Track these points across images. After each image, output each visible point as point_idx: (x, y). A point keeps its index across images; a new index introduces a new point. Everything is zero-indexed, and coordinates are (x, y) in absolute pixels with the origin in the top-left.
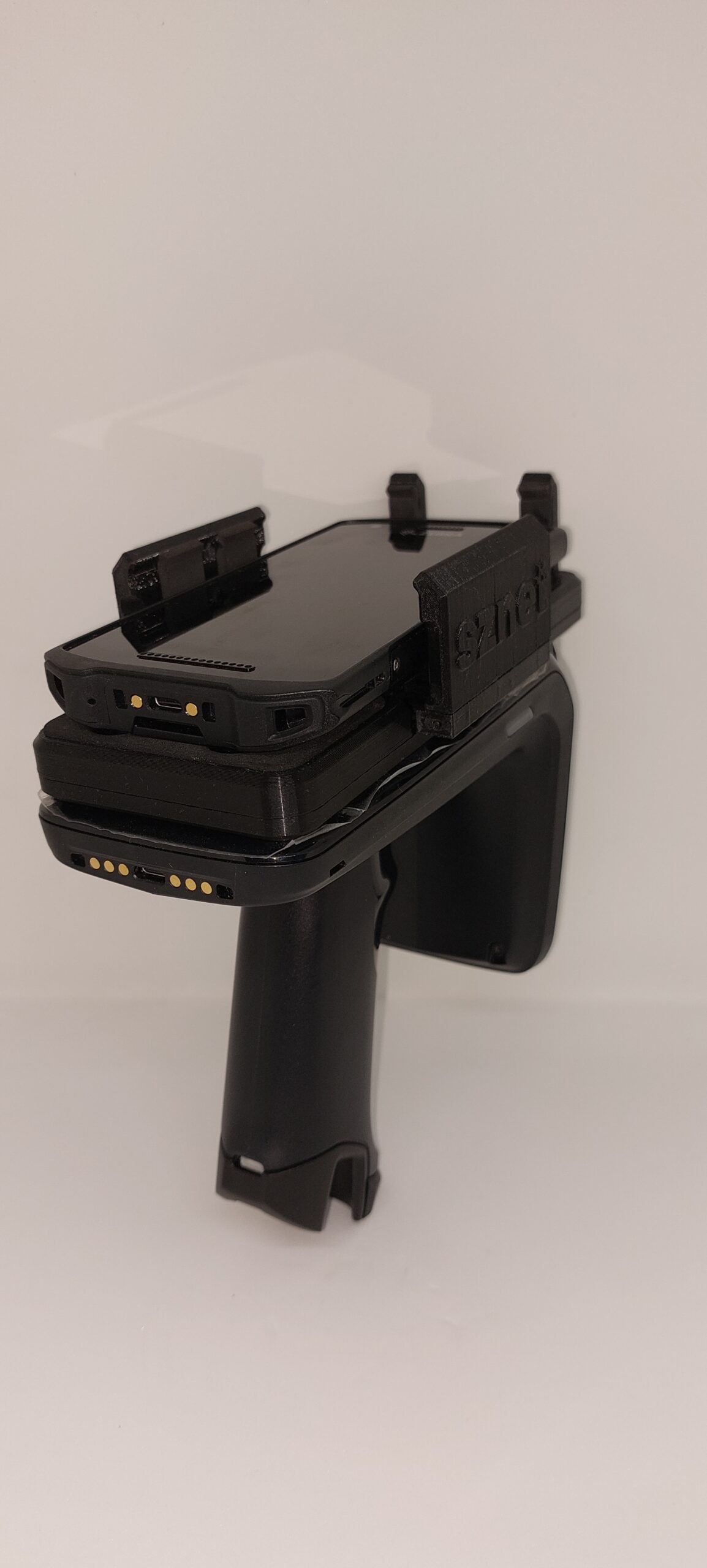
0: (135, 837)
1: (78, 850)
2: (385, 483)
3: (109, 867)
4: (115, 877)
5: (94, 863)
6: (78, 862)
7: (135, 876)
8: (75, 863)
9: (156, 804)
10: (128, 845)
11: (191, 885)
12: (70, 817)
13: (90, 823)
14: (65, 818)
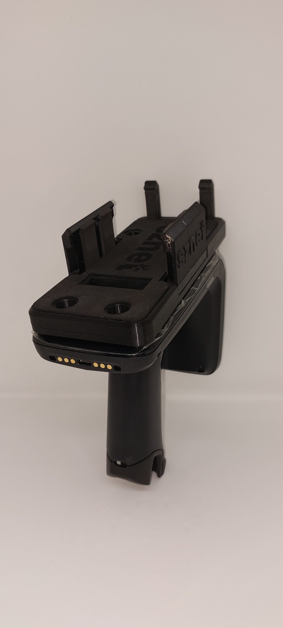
0: (78, 349)
1: (52, 355)
2: (143, 185)
3: (66, 360)
4: (69, 364)
5: (60, 359)
6: (53, 359)
7: (78, 364)
8: (51, 359)
9: (86, 335)
10: (76, 352)
11: (102, 366)
12: (48, 342)
13: (58, 344)
14: (46, 343)
